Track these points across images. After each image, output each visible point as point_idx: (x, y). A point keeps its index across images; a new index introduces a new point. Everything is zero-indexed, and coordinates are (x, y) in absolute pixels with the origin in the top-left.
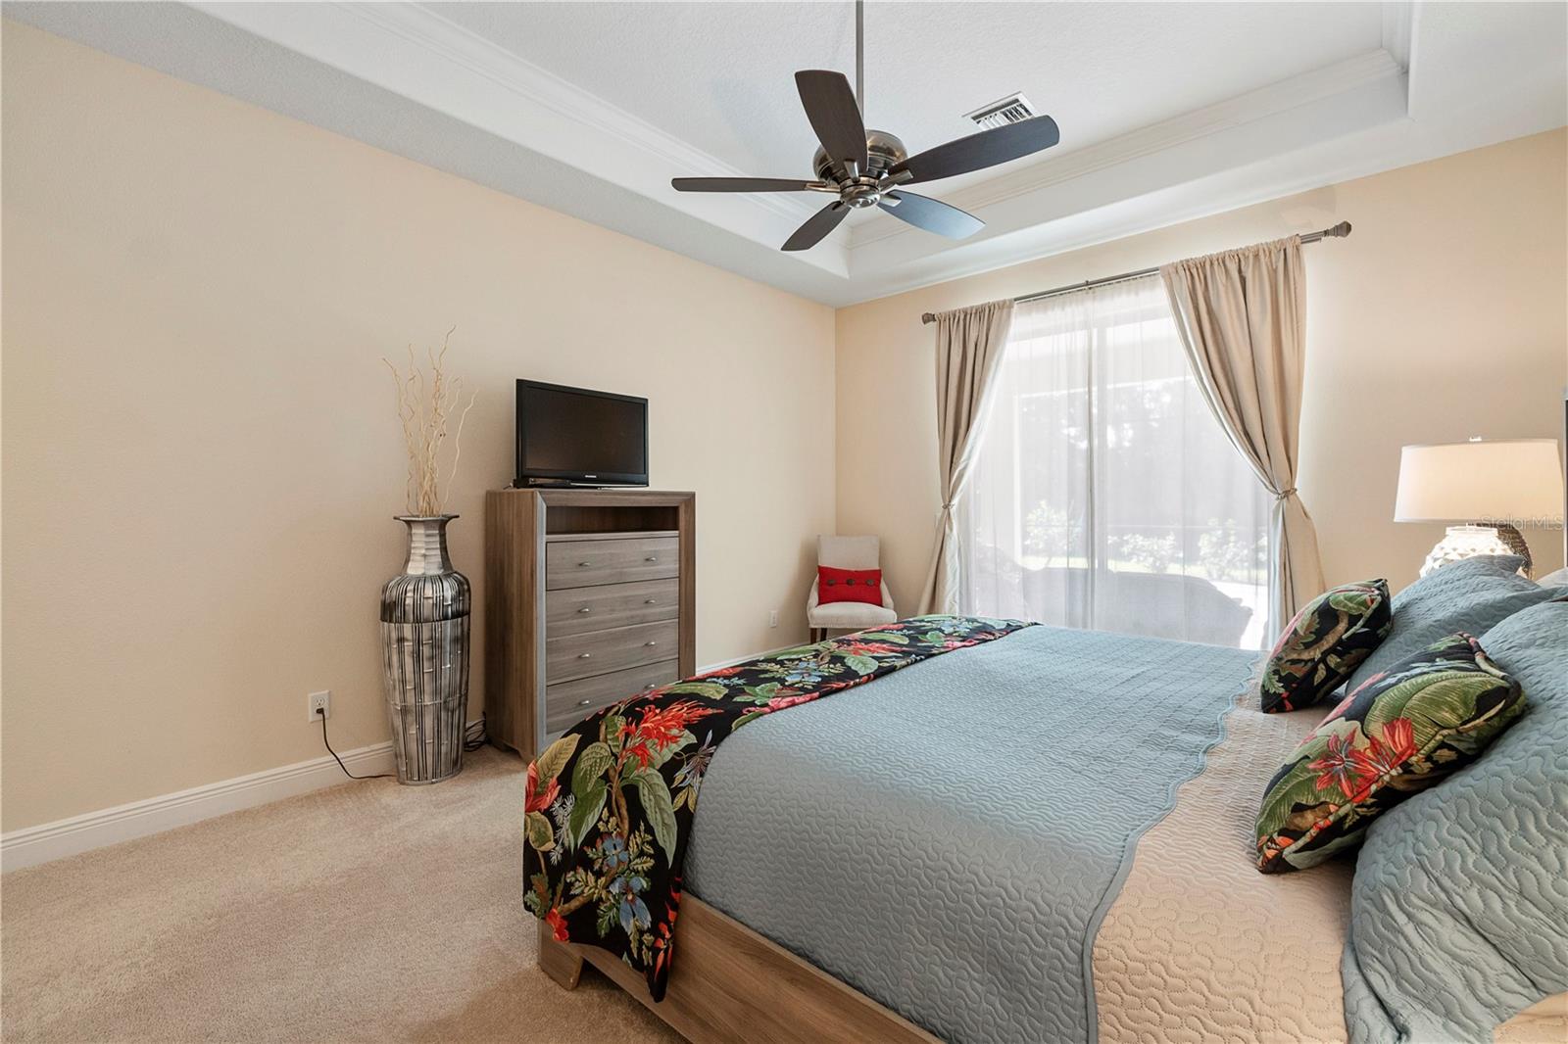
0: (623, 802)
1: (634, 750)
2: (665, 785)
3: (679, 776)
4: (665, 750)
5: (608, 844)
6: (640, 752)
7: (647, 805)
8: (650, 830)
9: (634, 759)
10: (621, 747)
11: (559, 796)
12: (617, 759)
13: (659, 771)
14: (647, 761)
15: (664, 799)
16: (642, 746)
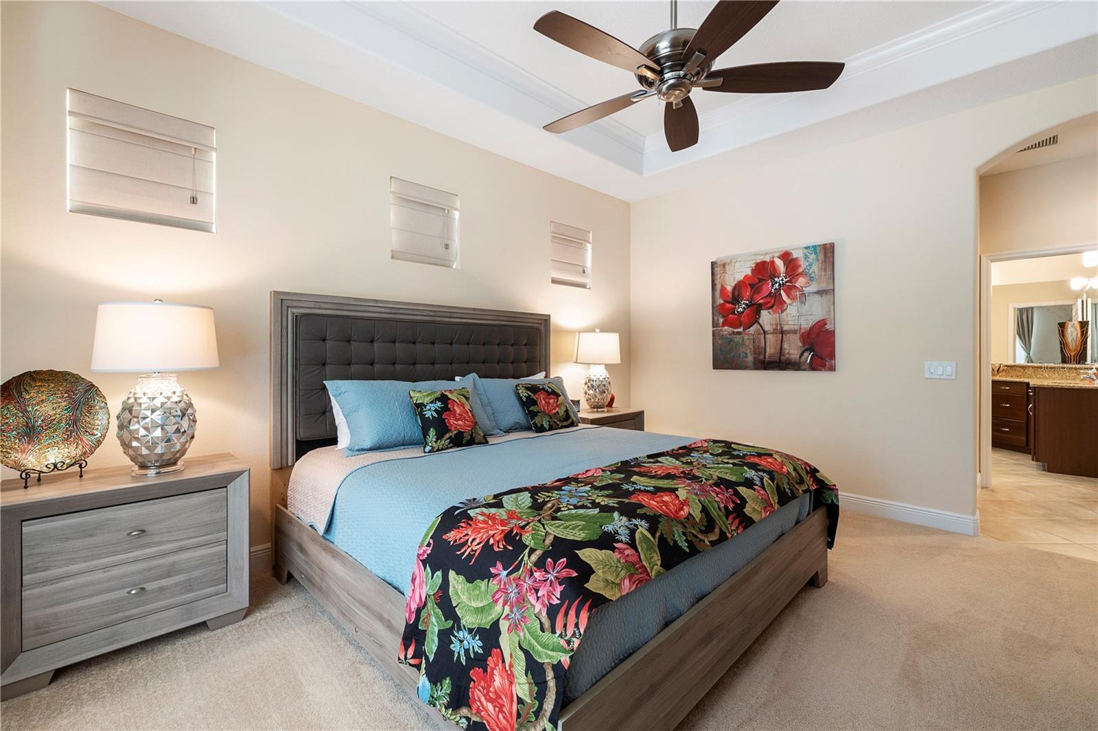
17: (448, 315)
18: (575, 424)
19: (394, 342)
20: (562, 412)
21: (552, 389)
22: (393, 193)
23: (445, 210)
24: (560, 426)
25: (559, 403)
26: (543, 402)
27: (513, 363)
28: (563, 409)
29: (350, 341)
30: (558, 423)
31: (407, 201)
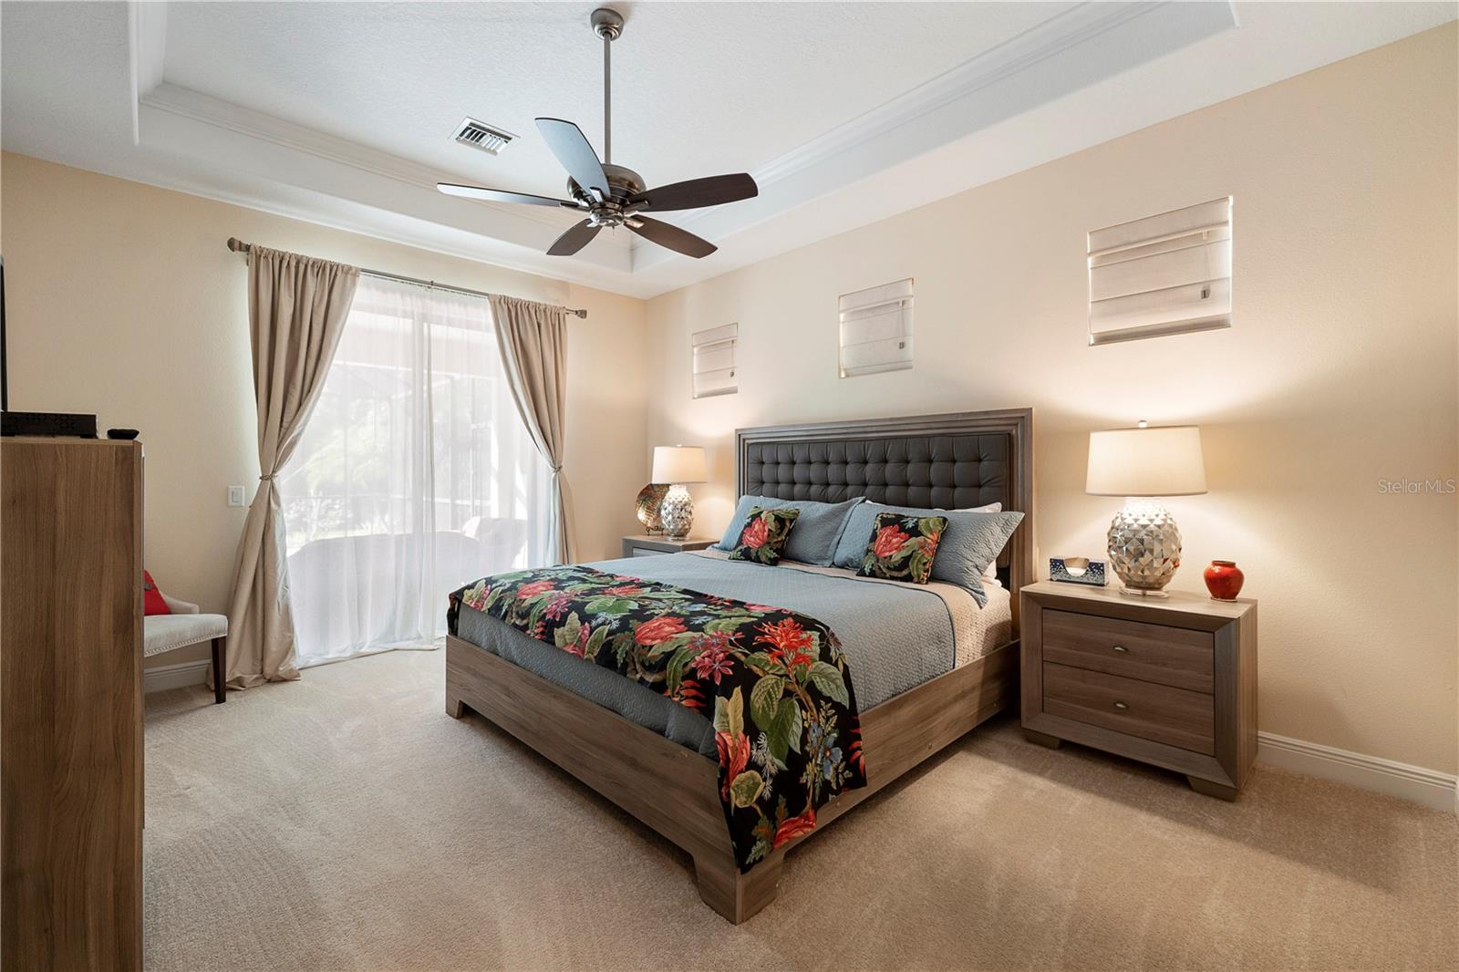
0: (808, 698)
1: (795, 662)
2: (829, 665)
3: (832, 653)
4: (814, 648)
5: (811, 732)
6: (801, 660)
7: (822, 687)
8: (828, 700)
9: (800, 666)
10: (784, 667)
11: (751, 744)
12: (787, 676)
13: (820, 660)
14: (808, 660)
15: (833, 673)
16: (798, 656)
17: (862, 430)
18: (916, 580)
19: (810, 463)
20: (897, 557)
21: (916, 525)
22: (842, 311)
23: (898, 303)
24: (888, 575)
25: (905, 544)
26: (884, 539)
27: (954, 487)
28: (905, 553)
29: (778, 463)
30: (884, 570)
31: (856, 313)
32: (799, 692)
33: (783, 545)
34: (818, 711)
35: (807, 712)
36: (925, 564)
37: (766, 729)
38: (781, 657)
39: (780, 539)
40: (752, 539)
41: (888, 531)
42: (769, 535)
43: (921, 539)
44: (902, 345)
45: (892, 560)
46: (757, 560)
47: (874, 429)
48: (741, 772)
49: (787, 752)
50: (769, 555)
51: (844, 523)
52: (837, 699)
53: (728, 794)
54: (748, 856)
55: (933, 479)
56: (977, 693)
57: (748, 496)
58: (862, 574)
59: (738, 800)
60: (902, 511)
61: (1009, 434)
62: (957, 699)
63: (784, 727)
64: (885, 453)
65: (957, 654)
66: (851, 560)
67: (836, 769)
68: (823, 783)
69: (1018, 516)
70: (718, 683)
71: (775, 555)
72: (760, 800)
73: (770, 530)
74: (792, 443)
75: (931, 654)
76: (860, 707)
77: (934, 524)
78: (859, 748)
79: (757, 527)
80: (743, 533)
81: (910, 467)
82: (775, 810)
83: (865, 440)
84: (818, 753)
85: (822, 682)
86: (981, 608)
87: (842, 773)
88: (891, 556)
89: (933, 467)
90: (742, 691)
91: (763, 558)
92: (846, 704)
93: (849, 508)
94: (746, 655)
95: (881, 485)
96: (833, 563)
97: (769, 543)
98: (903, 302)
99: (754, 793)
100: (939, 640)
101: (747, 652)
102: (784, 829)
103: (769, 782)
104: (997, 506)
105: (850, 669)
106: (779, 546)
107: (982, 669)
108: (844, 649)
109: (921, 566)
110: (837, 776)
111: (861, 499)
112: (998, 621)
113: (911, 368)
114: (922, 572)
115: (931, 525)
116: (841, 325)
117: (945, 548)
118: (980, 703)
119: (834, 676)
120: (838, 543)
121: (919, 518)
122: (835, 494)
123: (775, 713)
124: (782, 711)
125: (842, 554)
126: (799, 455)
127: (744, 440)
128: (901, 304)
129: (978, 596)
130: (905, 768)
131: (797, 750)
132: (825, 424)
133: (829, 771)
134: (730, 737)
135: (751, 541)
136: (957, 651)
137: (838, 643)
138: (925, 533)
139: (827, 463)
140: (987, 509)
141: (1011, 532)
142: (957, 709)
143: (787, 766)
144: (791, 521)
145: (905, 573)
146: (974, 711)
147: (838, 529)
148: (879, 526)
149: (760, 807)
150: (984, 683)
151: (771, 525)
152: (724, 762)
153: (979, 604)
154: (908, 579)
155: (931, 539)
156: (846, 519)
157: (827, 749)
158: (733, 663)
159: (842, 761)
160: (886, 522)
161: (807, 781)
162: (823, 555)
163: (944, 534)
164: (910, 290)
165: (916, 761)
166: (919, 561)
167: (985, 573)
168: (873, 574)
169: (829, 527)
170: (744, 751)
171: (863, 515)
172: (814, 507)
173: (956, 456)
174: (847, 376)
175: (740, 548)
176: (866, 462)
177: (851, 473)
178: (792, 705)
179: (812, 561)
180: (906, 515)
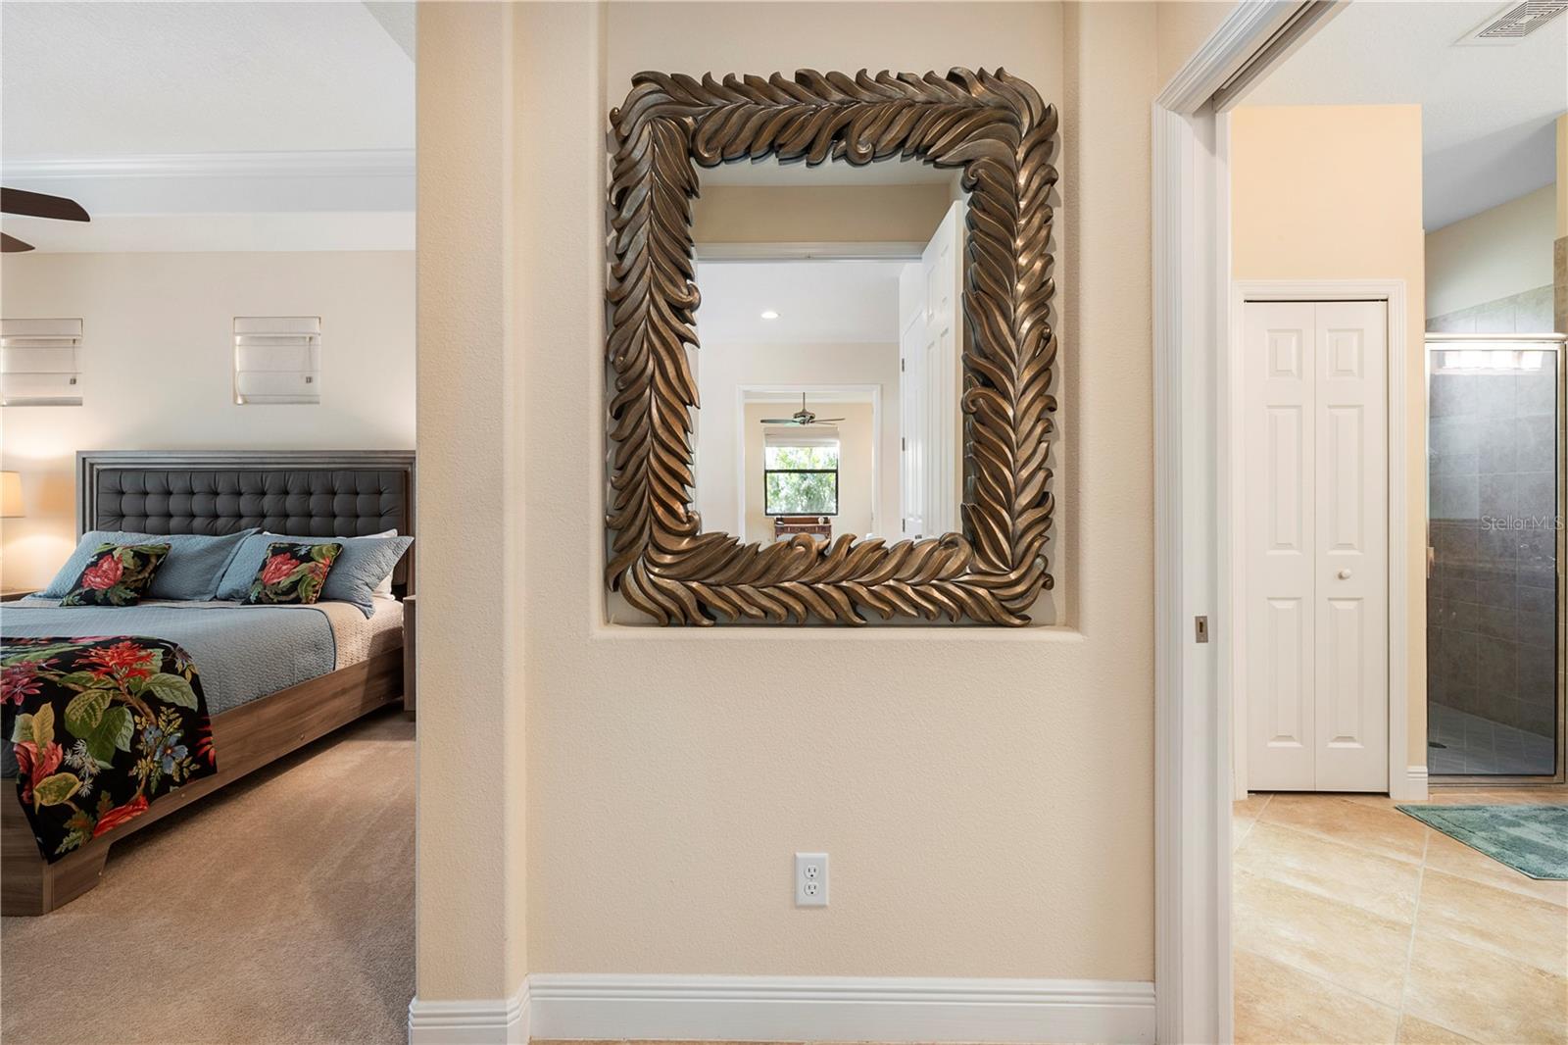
0: (144, 705)
1: (129, 676)
2: (173, 676)
3: (178, 665)
4: (154, 662)
5: (146, 734)
6: (136, 673)
7: (163, 694)
8: (170, 705)
9: (134, 679)
10: (113, 681)
11: (64, 751)
12: (117, 689)
13: (161, 672)
14: (146, 673)
15: (178, 682)
16: (133, 670)
18: (304, 601)
19: (192, 493)
20: (285, 582)
21: (309, 552)
22: (239, 334)
23: (305, 338)
24: (275, 600)
25: (295, 570)
26: (273, 567)
27: (357, 516)
28: (294, 578)
29: (146, 493)
30: (271, 596)
31: (254, 339)
32: (131, 701)
33: (146, 582)
34: (157, 716)
35: (141, 716)
36: (314, 586)
37: (86, 737)
38: (110, 674)
39: (140, 577)
40: (98, 580)
41: (279, 559)
42: (124, 574)
43: (312, 564)
44: (309, 380)
45: (280, 586)
46: (107, 602)
47: (273, 461)
48: (51, 774)
49: (113, 752)
50: (123, 596)
51: (231, 556)
52: (182, 702)
53: (32, 797)
54: (58, 846)
55: (337, 509)
56: (361, 690)
57: (94, 532)
58: (248, 602)
59: (44, 800)
60: (300, 540)
61: (406, 471)
62: (335, 696)
63: (111, 733)
64: (286, 486)
65: (338, 659)
66: (237, 592)
67: (180, 764)
68: (161, 777)
69: (409, 540)
70: (20, 704)
71: (133, 594)
72: (76, 798)
73: (125, 568)
74: (168, 472)
75: (309, 659)
76: (213, 708)
77: (328, 550)
78: (210, 743)
79: (105, 566)
80: (83, 574)
81: (313, 499)
82: (96, 804)
83: (263, 471)
84: (156, 751)
85: (163, 691)
86: (368, 618)
87: (187, 767)
88: (279, 583)
89: (337, 499)
90: (52, 706)
91: (115, 600)
92: (195, 707)
93: (239, 540)
94: (61, 676)
95: (282, 516)
96: (215, 597)
97: (123, 583)
98: (311, 338)
99: (68, 792)
100: (317, 647)
101: (62, 673)
102: (107, 819)
103: (88, 781)
104: (393, 532)
105: (201, 678)
106: (140, 585)
107: (366, 670)
108: (193, 661)
109: (310, 588)
110: (181, 770)
111: (254, 530)
112: (387, 628)
113: (318, 403)
114: (311, 594)
115: (324, 552)
116: (237, 349)
117: (338, 570)
118: (364, 697)
119: (178, 684)
120: (223, 576)
121: (313, 546)
122: (226, 526)
123: (98, 723)
124: (108, 720)
125: (226, 586)
126: (176, 484)
127: (92, 465)
128: (308, 339)
129: (365, 608)
130: (271, 757)
131: (127, 749)
132: (213, 452)
133: (170, 766)
134: (33, 745)
135: (95, 581)
136: (338, 655)
137: (186, 656)
138: (317, 558)
139: (216, 494)
140: (383, 535)
141: (402, 553)
142: (337, 703)
143: (112, 765)
144: (159, 557)
145: (293, 596)
146: (358, 704)
147: (223, 562)
148: (270, 555)
149: (76, 804)
150: (368, 680)
151: (129, 561)
152: (25, 767)
153: (365, 614)
154: (297, 601)
155: (322, 563)
156: (235, 550)
157: (166, 748)
158: (41, 684)
159: (187, 757)
160: (277, 551)
161: (138, 774)
162: (202, 589)
163: (337, 559)
164: (317, 329)
165: (284, 751)
166: (309, 584)
167: (377, 589)
168: (259, 601)
169: (211, 560)
170: (54, 757)
171: (254, 547)
172: (194, 540)
173: (358, 490)
174: (245, 402)
175: (78, 592)
176: (263, 493)
177: (245, 504)
178: (123, 714)
179: (188, 597)
180: (300, 543)
